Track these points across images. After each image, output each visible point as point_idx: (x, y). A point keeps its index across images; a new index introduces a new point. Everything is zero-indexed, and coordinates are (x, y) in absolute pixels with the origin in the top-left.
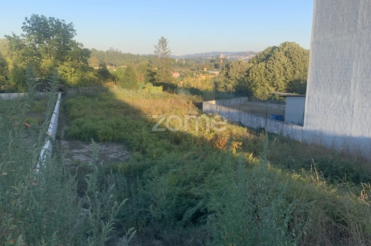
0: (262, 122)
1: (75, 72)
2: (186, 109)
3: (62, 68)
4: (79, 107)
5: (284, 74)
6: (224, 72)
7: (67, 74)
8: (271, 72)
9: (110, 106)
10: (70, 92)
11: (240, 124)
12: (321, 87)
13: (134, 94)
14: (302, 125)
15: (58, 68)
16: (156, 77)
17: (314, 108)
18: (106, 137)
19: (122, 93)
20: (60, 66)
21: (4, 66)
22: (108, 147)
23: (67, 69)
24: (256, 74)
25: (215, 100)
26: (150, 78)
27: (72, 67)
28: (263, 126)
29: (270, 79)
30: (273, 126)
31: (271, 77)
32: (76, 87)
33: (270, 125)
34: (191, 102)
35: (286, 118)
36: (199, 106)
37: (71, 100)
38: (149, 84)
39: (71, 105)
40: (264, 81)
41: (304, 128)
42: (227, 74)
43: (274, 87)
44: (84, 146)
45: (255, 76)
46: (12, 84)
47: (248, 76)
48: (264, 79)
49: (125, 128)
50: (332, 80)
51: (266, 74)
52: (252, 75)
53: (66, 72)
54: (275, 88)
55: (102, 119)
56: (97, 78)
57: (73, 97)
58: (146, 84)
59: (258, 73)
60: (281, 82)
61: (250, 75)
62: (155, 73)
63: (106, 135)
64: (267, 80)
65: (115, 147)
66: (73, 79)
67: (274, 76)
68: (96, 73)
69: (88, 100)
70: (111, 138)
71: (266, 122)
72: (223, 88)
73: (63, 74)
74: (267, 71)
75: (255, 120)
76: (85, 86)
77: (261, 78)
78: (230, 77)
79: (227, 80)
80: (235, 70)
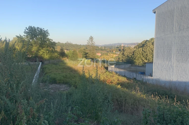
0: (135, 75)
1: (48, 53)
2: (100, 70)
3: (42, 51)
4: (49, 69)
5: (152, 54)
6: (122, 53)
7: (45, 54)
8: (145, 53)
9: (64, 68)
10: (46, 62)
11: (125, 76)
12: (159, 58)
13: (76, 63)
14: (152, 76)
15: (41, 51)
16: (88, 55)
17: (157, 68)
18: (60, 81)
19: (69, 63)
20: (41, 50)
21: (15, 50)
22: (60, 86)
23: (44, 51)
24: (137, 53)
26: (85, 56)
27: (47, 50)
28: (135, 77)
29: (145, 56)
30: (139, 77)
31: (146, 55)
32: (48, 60)
33: (138, 77)
34: (103, 67)
35: (146, 73)
36: (107, 68)
37: (46, 66)
38: (84, 58)
39: (45, 68)
40: (142, 57)
41: (153, 78)
42: (123, 53)
43: (147, 60)
44: (50, 85)
45: (137, 54)
47: (134, 54)
48: (142, 56)
49: (69, 77)
50: (164, 55)
51: (143, 54)
52: (136, 54)
53: (44, 53)
54: (148, 60)
55: (59, 74)
56: (59, 56)
57: (47, 65)
58: (83, 58)
59: (139, 53)
60: (151, 58)
61: (135, 54)
62: (87, 53)
63: (60, 80)
64: (143, 56)
65: (64, 86)
66: (46, 56)
67: (147, 55)
68: (59, 53)
69: (54, 66)
70: (62, 82)
71: (136, 75)
72: (121, 60)
73: (43, 54)
74: (143, 52)
75: (131, 74)
76: (53, 60)
77: (140, 56)
78: (125, 55)
79: (123, 56)
80: (127, 52)
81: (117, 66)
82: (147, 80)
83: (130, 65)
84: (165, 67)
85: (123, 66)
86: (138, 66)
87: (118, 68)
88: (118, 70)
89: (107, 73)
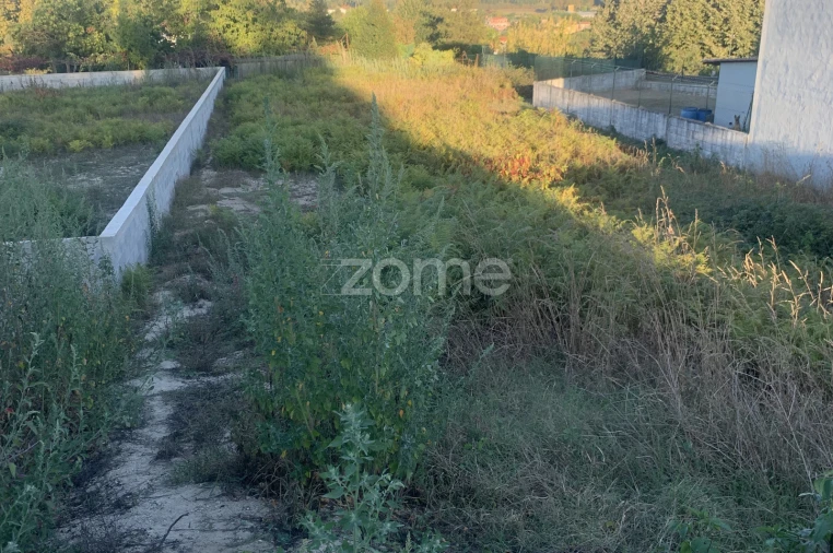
0: (659, 126)
1: (255, 20)
2: (496, 101)
3: (227, 13)
4: (256, 100)
5: (752, 15)
6: (606, 12)
7: (238, 25)
8: (720, 10)
9: (323, 96)
10: (244, 67)
11: (610, 132)
12: (793, 35)
13: (385, 68)
14: (746, 130)
15: (218, 13)
16: (441, 28)
17: (775, 87)
18: (296, 161)
19: (351, 69)
20: (222, 6)
21: (103, 10)
22: (296, 183)
23: (238, 14)
24: (682, 14)
25: (564, 77)
26: (430, 31)
27: (249, 9)
28: (661, 134)
29: (717, 28)
30: (684, 135)
31: (720, 23)
32: (256, 56)
33: (677, 133)
34: (508, 85)
35: (717, 115)
36: (526, 93)
37: (243, 85)
38: (425, 44)
39: (240, 93)
40: (700, 32)
41: (750, 137)
42: (612, 16)
43: (724, 46)
44: (248, 180)
45: (680, 20)
46: (118, 50)
47: (663, 20)
48: (702, 27)
49: (340, 142)
50: (820, 16)
51: (706, 15)
52: (673, 19)
53: (235, 21)
54: (729, 48)
55: (295, 124)
56: (304, 33)
57: (249, 78)
58: (417, 44)
59: (688, 11)
60: (744, 34)
61: (668, 17)
62: (440, 20)
63: (296, 157)
64: (709, 29)
65: (313, 184)
66: (245, 39)
67: (726, 20)
68: (304, 22)
69: (279, 84)
70: (306, 164)
71: (669, 125)
72: (602, 51)
73: (228, 26)
74: (709, 6)
75: (645, 120)
76: (278, 53)
77: (695, 25)
78: (619, 24)
79: (613, 30)
80: (632, 6)
81: (578, 80)
82: (718, 149)
83: (643, 72)
84: (819, 82)
85: (607, 81)
86: (683, 79)
87: (583, 90)
88: (580, 101)
89: (527, 117)
